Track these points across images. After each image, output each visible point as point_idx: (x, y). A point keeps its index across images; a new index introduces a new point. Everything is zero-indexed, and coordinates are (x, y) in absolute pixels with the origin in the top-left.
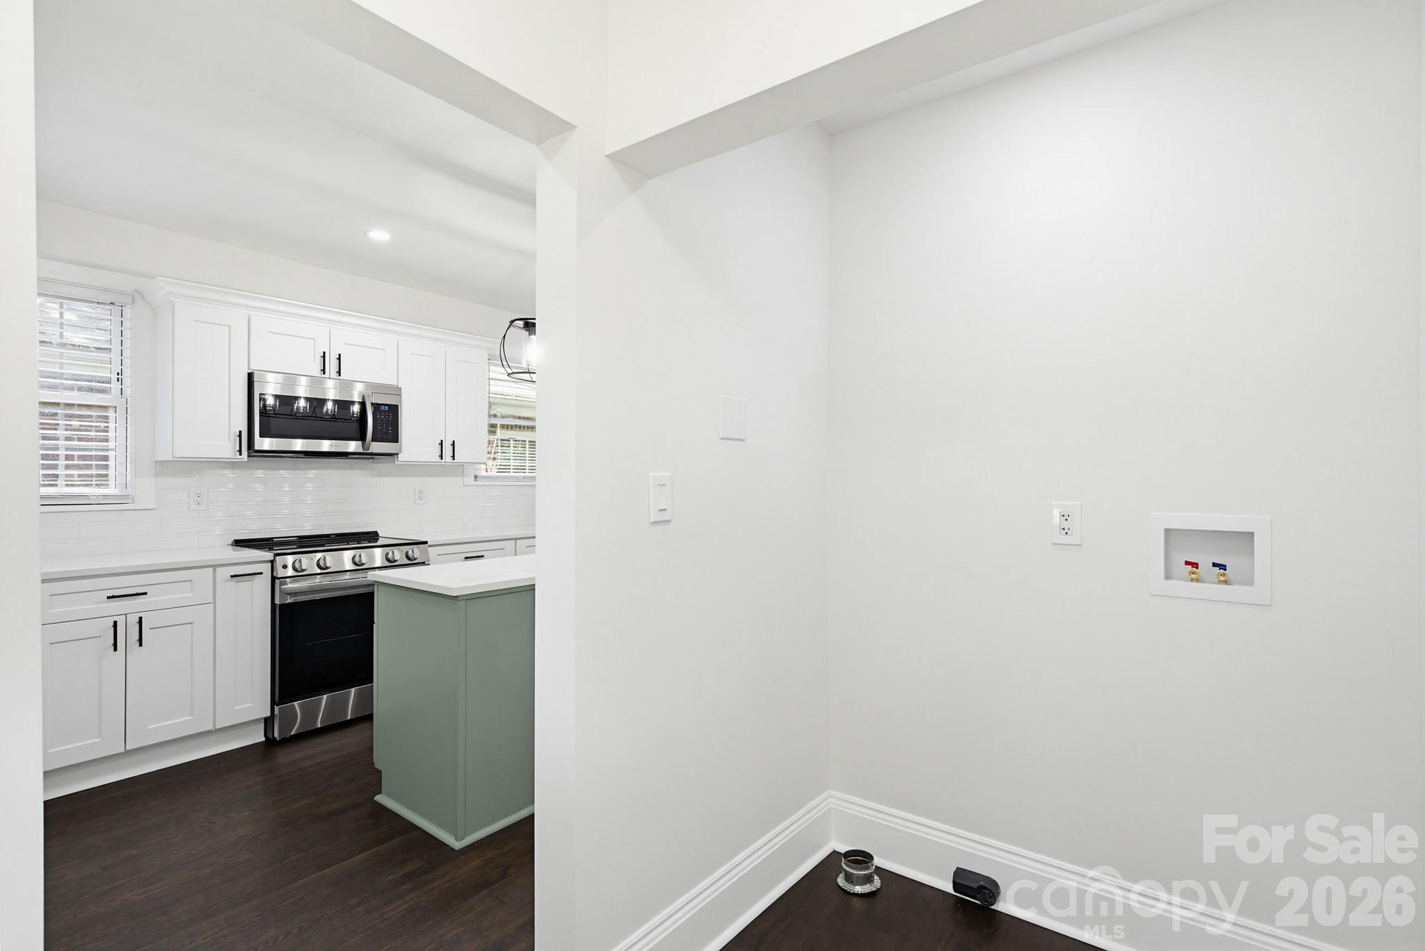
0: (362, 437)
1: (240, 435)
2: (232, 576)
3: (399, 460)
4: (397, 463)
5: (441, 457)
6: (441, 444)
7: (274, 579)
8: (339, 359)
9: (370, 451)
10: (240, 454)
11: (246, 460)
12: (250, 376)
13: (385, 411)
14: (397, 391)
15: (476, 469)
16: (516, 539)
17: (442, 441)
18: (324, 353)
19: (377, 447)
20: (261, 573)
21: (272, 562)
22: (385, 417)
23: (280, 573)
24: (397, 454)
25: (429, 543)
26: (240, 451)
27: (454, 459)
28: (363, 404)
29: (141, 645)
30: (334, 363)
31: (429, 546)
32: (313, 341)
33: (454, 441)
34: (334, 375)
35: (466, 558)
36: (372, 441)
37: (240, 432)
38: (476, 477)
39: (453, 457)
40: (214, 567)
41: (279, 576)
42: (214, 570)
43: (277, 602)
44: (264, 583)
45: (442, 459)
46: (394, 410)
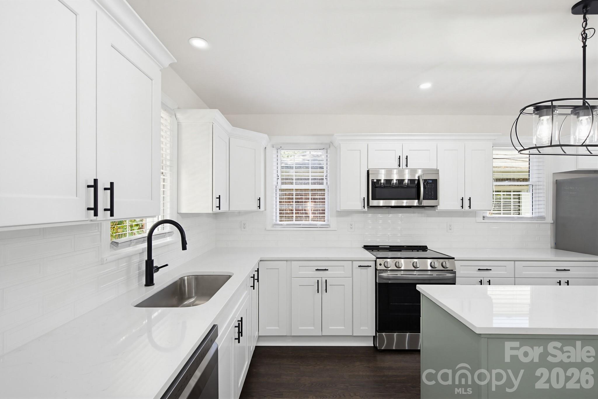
0: (418, 198)
1: (364, 200)
2: (359, 266)
3: (438, 209)
4: (436, 211)
5: (462, 207)
6: (462, 199)
7: (376, 270)
8: (407, 158)
9: (422, 205)
10: (364, 208)
11: (367, 210)
12: (368, 171)
13: (430, 183)
14: (437, 172)
15: (484, 213)
16: (515, 261)
17: (463, 198)
18: (400, 156)
19: (425, 203)
20: (371, 266)
21: (376, 261)
22: (430, 186)
23: (379, 267)
24: (437, 206)
25: (455, 259)
26: (364, 206)
27: (470, 208)
28: (419, 180)
29: (326, 292)
30: (405, 160)
31: (455, 260)
32: (395, 151)
33: (470, 198)
34: (404, 167)
35: (479, 270)
36: (423, 199)
37: (364, 198)
38: (484, 217)
39: (470, 207)
40: (352, 261)
41: (378, 269)
42: (352, 262)
43: (377, 281)
44: (372, 270)
45: (463, 208)
46: (435, 182)
